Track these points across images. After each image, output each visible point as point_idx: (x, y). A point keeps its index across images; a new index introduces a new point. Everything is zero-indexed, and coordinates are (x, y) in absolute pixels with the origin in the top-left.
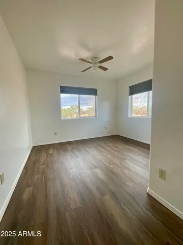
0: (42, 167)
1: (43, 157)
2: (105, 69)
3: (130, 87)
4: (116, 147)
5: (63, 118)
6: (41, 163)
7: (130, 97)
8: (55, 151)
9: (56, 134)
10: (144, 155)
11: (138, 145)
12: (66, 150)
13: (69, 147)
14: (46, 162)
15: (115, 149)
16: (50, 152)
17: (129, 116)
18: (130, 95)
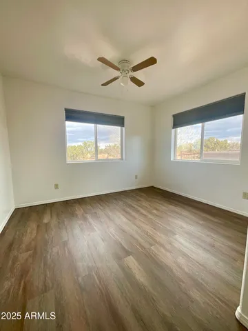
0: (23, 256)
1: (30, 232)
2: (140, 83)
3: (174, 116)
4: (157, 209)
5: (69, 161)
6: (23, 246)
7: (173, 130)
8: (55, 217)
9: (56, 186)
10: (201, 222)
11: (187, 204)
12: (73, 215)
13: (79, 211)
14: (33, 243)
15: (155, 211)
16: (45, 221)
17: (172, 159)
18: (173, 128)
